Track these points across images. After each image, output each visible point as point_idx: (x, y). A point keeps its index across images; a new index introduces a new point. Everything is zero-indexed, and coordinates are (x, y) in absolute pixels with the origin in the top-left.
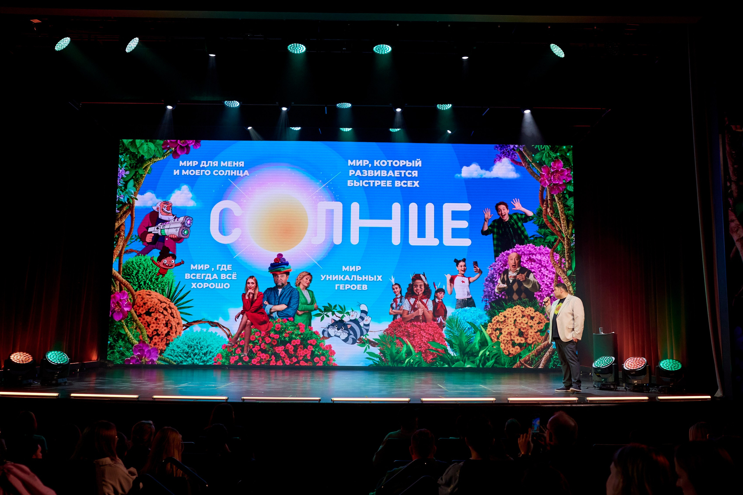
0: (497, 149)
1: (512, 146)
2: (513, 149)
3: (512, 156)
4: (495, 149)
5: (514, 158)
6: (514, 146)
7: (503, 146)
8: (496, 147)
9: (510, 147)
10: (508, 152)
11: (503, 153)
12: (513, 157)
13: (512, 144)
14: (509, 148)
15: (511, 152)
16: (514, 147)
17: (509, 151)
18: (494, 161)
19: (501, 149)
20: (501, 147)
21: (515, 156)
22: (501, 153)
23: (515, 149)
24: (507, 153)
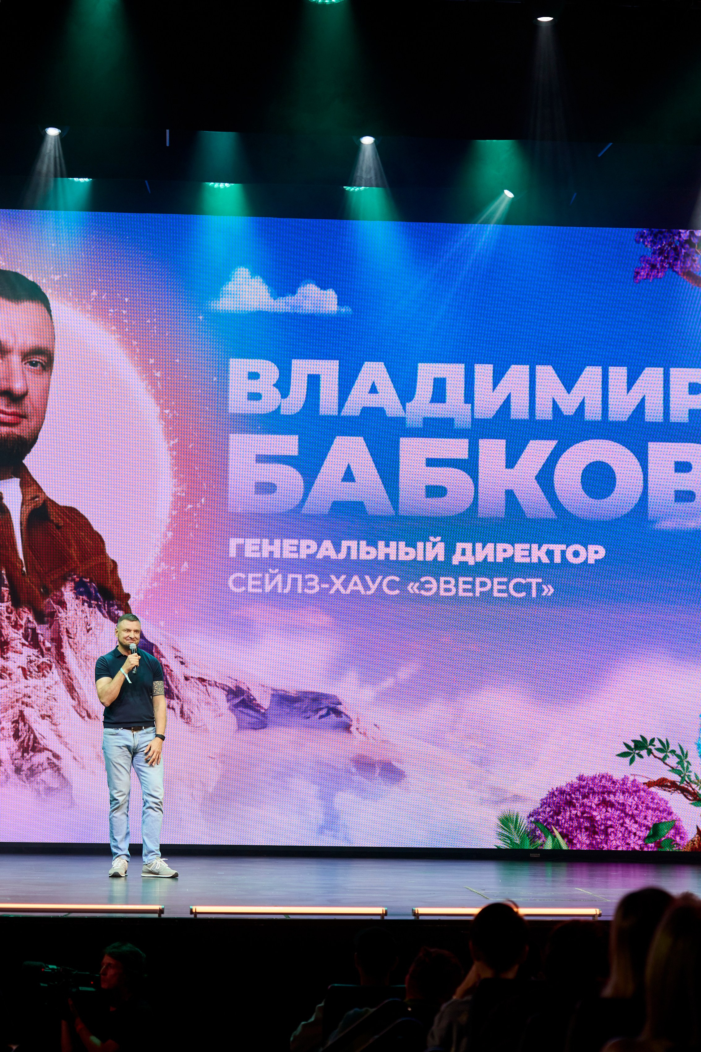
0: (644, 242)
1: (685, 234)
2: (688, 242)
3: (684, 263)
4: (638, 242)
5: (692, 266)
6: (692, 234)
7: (661, 233)
8: (642, 235)
9: (680, 237)
10: (675, 249)
11: (661, 252)
12: (689, 264)
13: (686, 228)
14: (677, 238)
15: (683, 251)
16: (690, 236)
17: (676, 246)
18: (632, 274)
19: (654, 243)
20: (655, 236)
21: (695, 261)
22: (654, 253)
23: (695, 241)
24: (672, 254)
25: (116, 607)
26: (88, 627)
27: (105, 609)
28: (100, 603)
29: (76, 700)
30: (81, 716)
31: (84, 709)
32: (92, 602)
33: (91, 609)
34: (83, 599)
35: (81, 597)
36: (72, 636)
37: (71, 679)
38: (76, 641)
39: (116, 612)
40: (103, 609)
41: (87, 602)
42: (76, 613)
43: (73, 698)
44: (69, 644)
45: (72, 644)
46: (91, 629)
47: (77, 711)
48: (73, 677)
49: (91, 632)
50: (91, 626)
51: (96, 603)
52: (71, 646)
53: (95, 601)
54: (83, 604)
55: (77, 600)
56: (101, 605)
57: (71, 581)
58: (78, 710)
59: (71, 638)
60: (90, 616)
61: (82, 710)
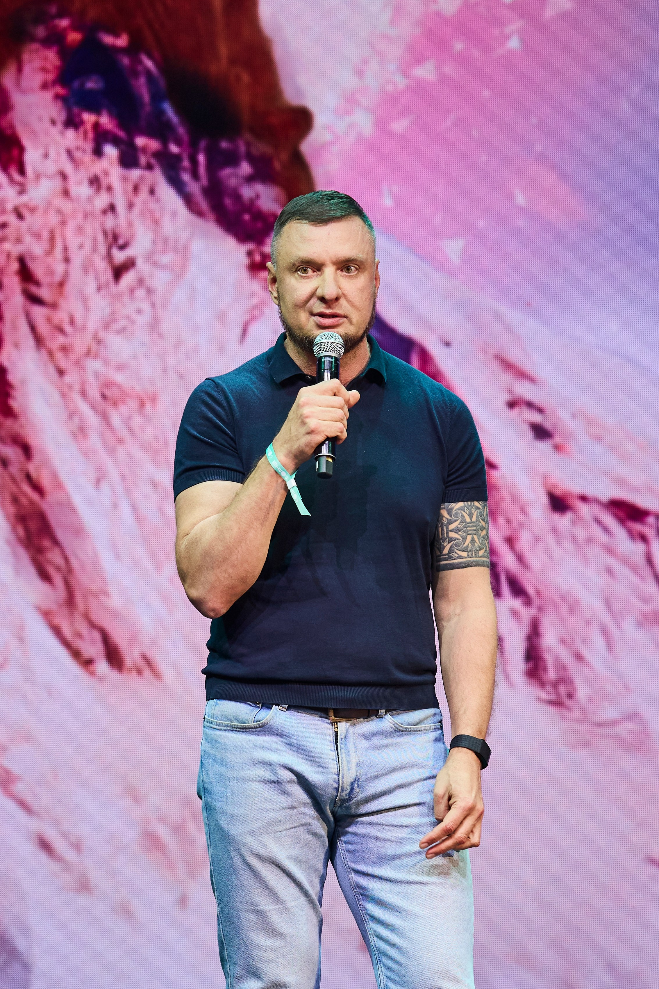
25: (245, 168)
26: (119, 256)
27: (195, 175)
28: (174, 149)
29: (58, 580)
30: (76, 654)
31: (92, 624)
32: (140, 141)
33: (135, 173)
34: (96, 126)
35: (89, 118)
36: (44, 293)
37: (38, 488)
38: (61, 316)
39: (247, 192)
40: (186, 177)
41: (116, 141)
42: (66, 193)
43: (45, 576)
44: (33, 328)
45: (43, 329)
46: (129, 264)
47: (57, 631)
48: (46, 482)
49: (128, 279)
50: (129, 252)
51: (154, 145)
52: (39, 341)
53: (150, 134)
54: (98, 152)
55: (70, 133)
56: (178, 158)
57: (46, 43)
58: (67, 631)
59: (36, 300)
60: (130, 205)
61: (83, 627)
